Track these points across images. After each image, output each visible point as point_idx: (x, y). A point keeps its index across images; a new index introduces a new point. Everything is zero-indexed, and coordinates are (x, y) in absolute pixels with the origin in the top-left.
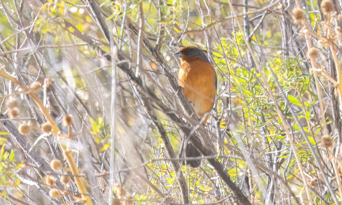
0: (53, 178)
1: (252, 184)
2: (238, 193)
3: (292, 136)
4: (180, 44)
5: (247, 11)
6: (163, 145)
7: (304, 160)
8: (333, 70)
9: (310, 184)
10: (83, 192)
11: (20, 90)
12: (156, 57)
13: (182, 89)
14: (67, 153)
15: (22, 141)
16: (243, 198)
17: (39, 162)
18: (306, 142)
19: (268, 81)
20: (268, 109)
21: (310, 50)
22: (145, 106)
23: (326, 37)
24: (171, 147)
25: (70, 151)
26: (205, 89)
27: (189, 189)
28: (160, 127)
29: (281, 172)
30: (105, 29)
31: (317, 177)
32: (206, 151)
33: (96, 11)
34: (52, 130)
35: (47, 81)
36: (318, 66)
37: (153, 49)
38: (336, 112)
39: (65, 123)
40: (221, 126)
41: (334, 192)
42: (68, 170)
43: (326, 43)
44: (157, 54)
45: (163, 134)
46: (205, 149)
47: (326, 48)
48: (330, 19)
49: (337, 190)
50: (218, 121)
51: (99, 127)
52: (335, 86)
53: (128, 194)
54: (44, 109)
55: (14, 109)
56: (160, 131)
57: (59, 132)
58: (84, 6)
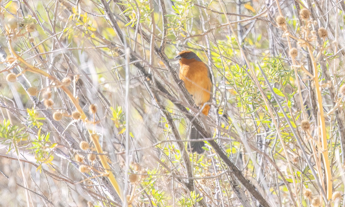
0: (81, 156)
1: (245, 161)
2: (234, 168)
3: (278, 121)
4: (185, 46)
5: (240, 19)
6: (170, 130)
7: (287, 141)
8: (310, 67)
9: (292, 160)
10: (107, 167)
11: (54, 84)
12: (160, 56)
13: (183, 82)
14: (93, 136)
15: (57, 124)
16: (237, 173)
17: (71, 141)
18: (289, 126)
19: (257, 75)
20: (257, 99)
21: (291, 50)
22: (155, 98)
23: (304, 39)
24: (177, 131)
25: (96, 134)
26: (202, 83)
27: (193, 165)
28: (168, 115)
29: (268, 150)
30: (121, 35)
31: (298, 154)
32: (207, 134)
33: (113, 20)
34: (81, 117)
35: (76, 77)
36: (298, 62)
37: (158, 50)
38: (313, 101)
39: (91, 111)
40: (219, 113)
41: (312, 167)
42: (94, 150)
43: (304, 44)
44: (161, 54)
45: (170, 121)
46: (206, 133)
47: (304, 48)
48: (307, 24)
49: (315, 165)
50: (217, 108)
51: (118, 114)
52: (312, 79)
53: (143, 170)
54: (74, 100)
55: (49, 100)
56: (168, 119)
57: (86, 119)
58: (103, 16)
